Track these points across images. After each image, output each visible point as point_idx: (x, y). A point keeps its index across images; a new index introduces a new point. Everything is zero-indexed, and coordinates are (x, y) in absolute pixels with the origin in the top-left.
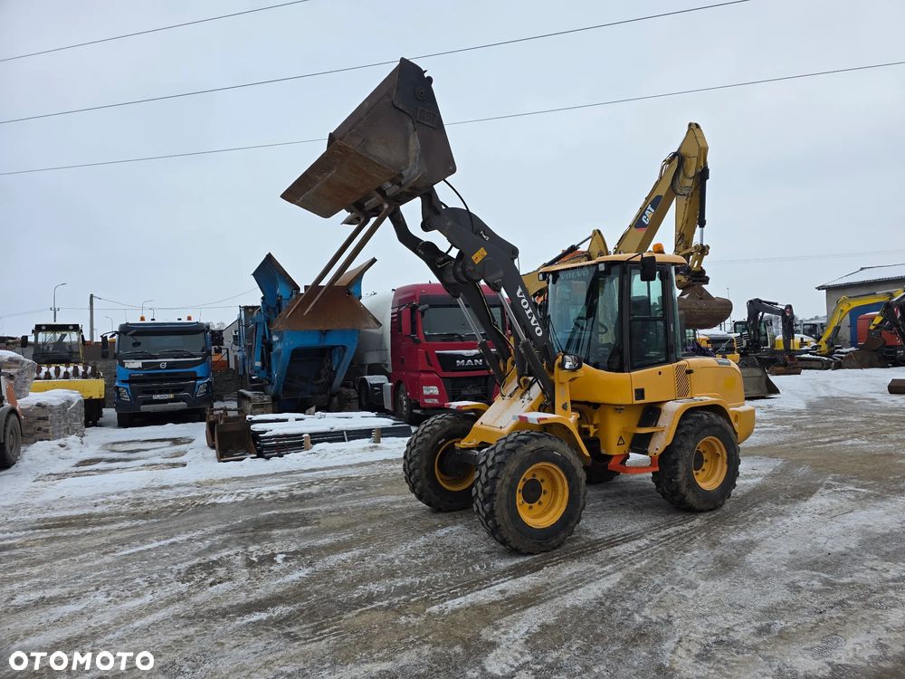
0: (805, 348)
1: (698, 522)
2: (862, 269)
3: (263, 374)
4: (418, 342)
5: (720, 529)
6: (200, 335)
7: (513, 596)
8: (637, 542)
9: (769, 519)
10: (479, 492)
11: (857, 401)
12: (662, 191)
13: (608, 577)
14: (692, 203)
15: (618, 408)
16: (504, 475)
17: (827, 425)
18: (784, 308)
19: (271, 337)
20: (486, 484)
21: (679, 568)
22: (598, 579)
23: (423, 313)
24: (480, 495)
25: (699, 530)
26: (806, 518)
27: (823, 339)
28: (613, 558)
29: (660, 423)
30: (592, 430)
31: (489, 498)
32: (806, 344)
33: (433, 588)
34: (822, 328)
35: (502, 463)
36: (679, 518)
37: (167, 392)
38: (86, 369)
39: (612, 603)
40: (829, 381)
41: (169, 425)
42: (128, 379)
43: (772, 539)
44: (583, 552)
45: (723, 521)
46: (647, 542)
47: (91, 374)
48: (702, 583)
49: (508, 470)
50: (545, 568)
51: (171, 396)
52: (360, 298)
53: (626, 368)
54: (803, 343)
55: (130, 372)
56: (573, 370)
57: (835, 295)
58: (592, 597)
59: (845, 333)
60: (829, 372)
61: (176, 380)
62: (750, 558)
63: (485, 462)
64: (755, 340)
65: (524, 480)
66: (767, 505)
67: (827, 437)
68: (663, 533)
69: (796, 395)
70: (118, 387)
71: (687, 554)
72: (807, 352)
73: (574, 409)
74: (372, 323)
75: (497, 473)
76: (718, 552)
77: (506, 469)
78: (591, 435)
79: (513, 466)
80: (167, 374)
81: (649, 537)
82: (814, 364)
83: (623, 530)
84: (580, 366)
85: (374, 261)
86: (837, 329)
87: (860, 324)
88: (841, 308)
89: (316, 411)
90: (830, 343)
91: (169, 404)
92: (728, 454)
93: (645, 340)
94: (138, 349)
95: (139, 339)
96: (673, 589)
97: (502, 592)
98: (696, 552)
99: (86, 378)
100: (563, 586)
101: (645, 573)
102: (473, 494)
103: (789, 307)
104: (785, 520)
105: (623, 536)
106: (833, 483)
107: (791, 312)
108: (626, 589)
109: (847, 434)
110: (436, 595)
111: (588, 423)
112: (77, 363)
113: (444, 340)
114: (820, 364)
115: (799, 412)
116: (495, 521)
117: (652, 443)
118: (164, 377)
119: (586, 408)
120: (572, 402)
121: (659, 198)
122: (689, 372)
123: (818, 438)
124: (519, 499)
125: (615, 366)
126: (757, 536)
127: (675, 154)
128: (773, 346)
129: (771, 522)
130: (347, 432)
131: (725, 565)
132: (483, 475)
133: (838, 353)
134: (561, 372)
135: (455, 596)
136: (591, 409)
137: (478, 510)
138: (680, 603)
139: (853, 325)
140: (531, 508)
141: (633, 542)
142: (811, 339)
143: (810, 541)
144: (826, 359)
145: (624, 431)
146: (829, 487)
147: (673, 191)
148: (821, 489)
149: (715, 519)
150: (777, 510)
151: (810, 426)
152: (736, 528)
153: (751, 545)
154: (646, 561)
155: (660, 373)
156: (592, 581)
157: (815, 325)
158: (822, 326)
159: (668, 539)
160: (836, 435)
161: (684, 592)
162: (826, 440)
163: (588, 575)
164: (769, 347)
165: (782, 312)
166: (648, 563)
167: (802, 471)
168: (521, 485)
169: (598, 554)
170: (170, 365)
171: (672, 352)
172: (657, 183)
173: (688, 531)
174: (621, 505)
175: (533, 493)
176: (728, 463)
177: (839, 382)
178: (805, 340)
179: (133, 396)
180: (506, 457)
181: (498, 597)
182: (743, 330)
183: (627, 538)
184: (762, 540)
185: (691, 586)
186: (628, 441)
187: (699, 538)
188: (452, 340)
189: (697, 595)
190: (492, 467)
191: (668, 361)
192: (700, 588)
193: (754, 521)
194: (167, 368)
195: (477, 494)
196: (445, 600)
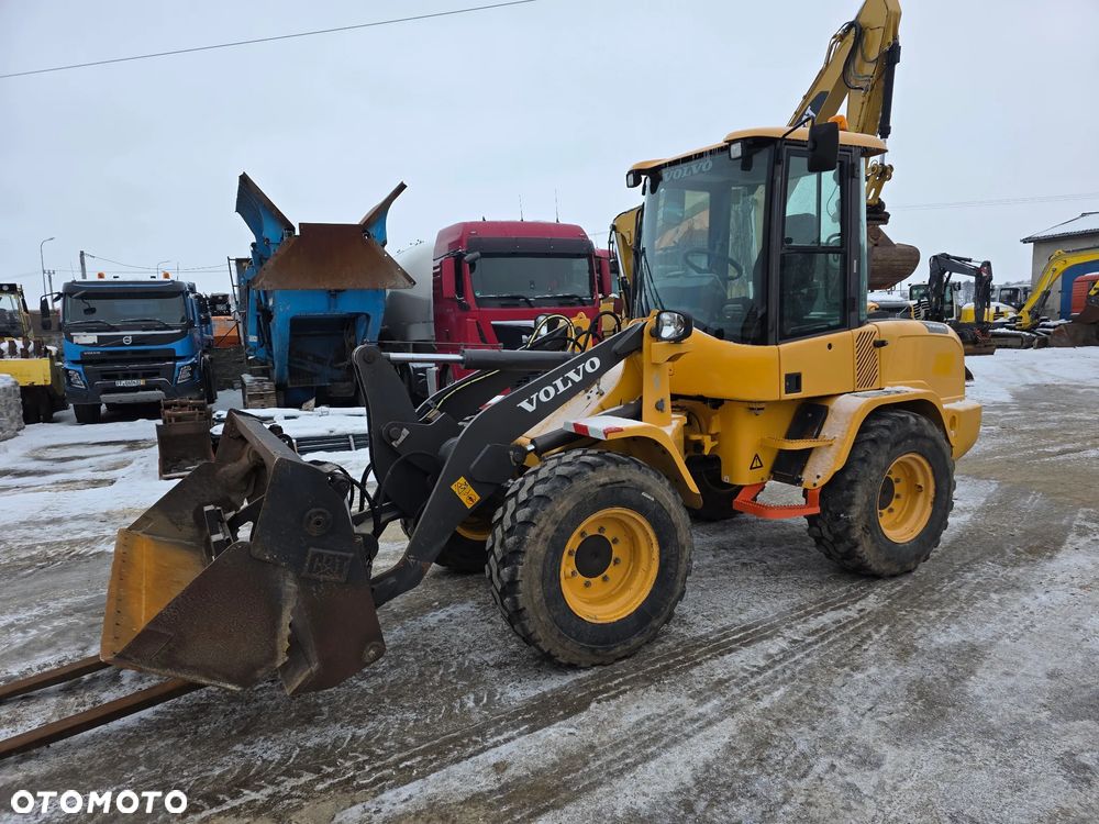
0: (1001, 320)
1: (872, 601)
2: (1083, 215)
3: (262, 353)
4: (464, 308)
5: (912, 617)
6: (178, 298)
7: (519, 779)
8: (766, 644)
9: (994, 596)
10: (497, 544)
11: (1081, 391)
12: (828, 85)
13: (708, 732)
14: (872, 102)
15: (754, 407)
16: (544, 519)
17: (1049, 425)
18: (979, 265)
19: (267, 301)
20: (510, 532)
21: (844, 710)
22: (688, 736)
23: (472, 265)
24: (497, 550)
25: (876, 620)
26: (1060, 596)
27: (1025, 309)
28: (721, 682)
29: (825, 432)
30: (708, 445)
31: (512, 557)
32: (1002, 315)
33: (371, 754)
34: (1026, 293)
35: (544, 498)
36: (841, 590)
37: (135, 376)
38: (27, 344)
39: (710, 806)
40: (1034, 364)
41: (140, 420)
42: (79, 358)
43: (1007, 641)
44: (667, 667)
45: (915, 600)
46: (784, 645)
47: (34, 351)
48: (890, 754)
49: (552, 512)
50: (594, 705)
51: (142, 382)
52: (385, 243)
53: (772, 336)
54: (999, 314)
55: (84, 348)
56: (677, 340)
57: (1045, 250)
58: (671, 786)
59: (1055, 301)
60: (1030, 351)
61: (148, 360)
62: (975, 686)
63: (515, 494)
64: (936, 309)
65: (582, 534)
66: (988, 568)
67: (1057, 445)
68: (814, 624)
69: (993, 381)
70: (67, 370)
71: (858, 676)
72: (1002, 325)
73: (675, 409)
74: (402, 281)
75: (533, 514)
76: (913, 672)
77: (548, 509)
78: (706, 452)
79: (563, 507)
80: (134, 352)
81: (788, 633)
82: (1010, 341)
83: (743, 617)
84: (688, 333)
85: (402, 187)
86: (1046, 294)
87: (1077, 289)
88: (1054, 266)
89: (317, 406)
90: (1036, 314)
91: (140, 393)
92: (936, 491)
93: (805, 291)
94: (93, 318)
95: (93, 303)
96: (833, 766)
97: (499, 767)
98: (873, 670)
99: (27, 357)
100: (619, 754)
101: (778, 722)
102: (487, 548)
103: (987, 264)
104: (1026, 600)
105: (744, 629)
106: (1088, 525)
107: (990, 272)
108: (743, 765)
109: (1085, 439)
110: (368, 774)
111: (701, 433)
112: (16, 337)
113: (503, 306)
114: (1018, 341)
115: (1004, 407)
116: (515, 601)
117: (810, 465)
118: (128, 356)
119: (697, 407)
120: (674, 397)
121: (823, 95)
122: (880, 344)
123: (1044, 447)
124: (568, 565)
125: (752, 333)
126: (981, 635)
127: (851, 25)
128: (959, 318)
129: (1001, 602)
130: (354, 436)
131: (931, 704)
132: (508, 515)
133: (1043, 326)
134: (656, 344)
135: (405, 778)
136: (707, 408)
137: (491, 577)
138: (849, 809)
139: (1066, 290)
140: (587, 585)
141: (759, 645)
142: (1010, 308)
143: (1079, 647)
144: (1028, 334)
145: (763, 445)
146: (1082, 532)
147: (845, 83)
148: (1072, 537)
149: (902, 595)
150: (1007, 578)
151: (1027, 427)
152: (942, 614)
153: (971, 655)
154: (782, 690)
155: (830, 346)
156: (675, 741)
157: (1016, 291)
158: (1026, 290)
159: (822, 639)
160: (1070, 442)
161: (855, 778)
162: (1057, 449)
163: (670, 725)
164: (954, 318)
165: (977, 272)
166: (784, 696)
167: (1033, 502)
168: (574, 543)
169: (695, 671)
170: (137, 340)
171: (853, 310)
172: (822, 73)
173: (856, 621)
174: (744, 564)
175: (594, 558)
176: (935, 503)
177: (1047, 365)
178: (1001, 310)
179: (90, 383)
180: (554, 489)
181: (485, 783)
182: (922, 296)
183: (752, 635)
184: (991, 644)
185: (869, 761)
186: (768, 461)
187: (876, 636)
188: (517, 306)
189: (881, 786)
190: (525, 503)
191: (844, 325)
192: (887, 767)
193: (970, 600)
194: (132, 344)
195: (493, 547)
196: (382, 790)
